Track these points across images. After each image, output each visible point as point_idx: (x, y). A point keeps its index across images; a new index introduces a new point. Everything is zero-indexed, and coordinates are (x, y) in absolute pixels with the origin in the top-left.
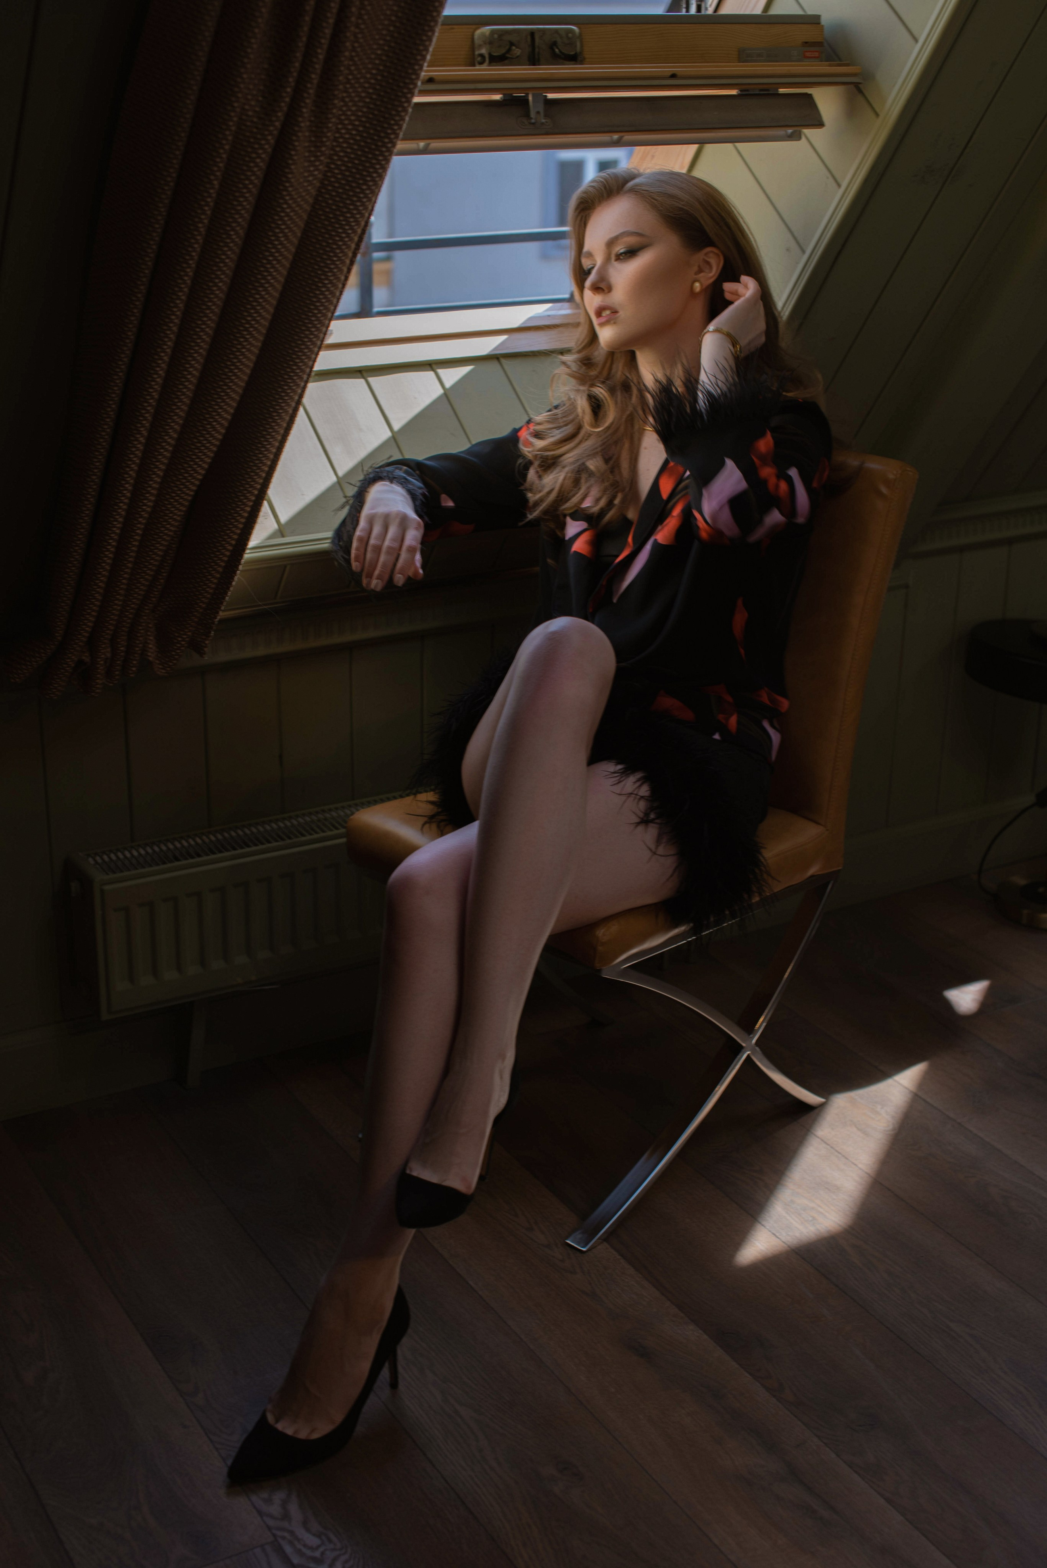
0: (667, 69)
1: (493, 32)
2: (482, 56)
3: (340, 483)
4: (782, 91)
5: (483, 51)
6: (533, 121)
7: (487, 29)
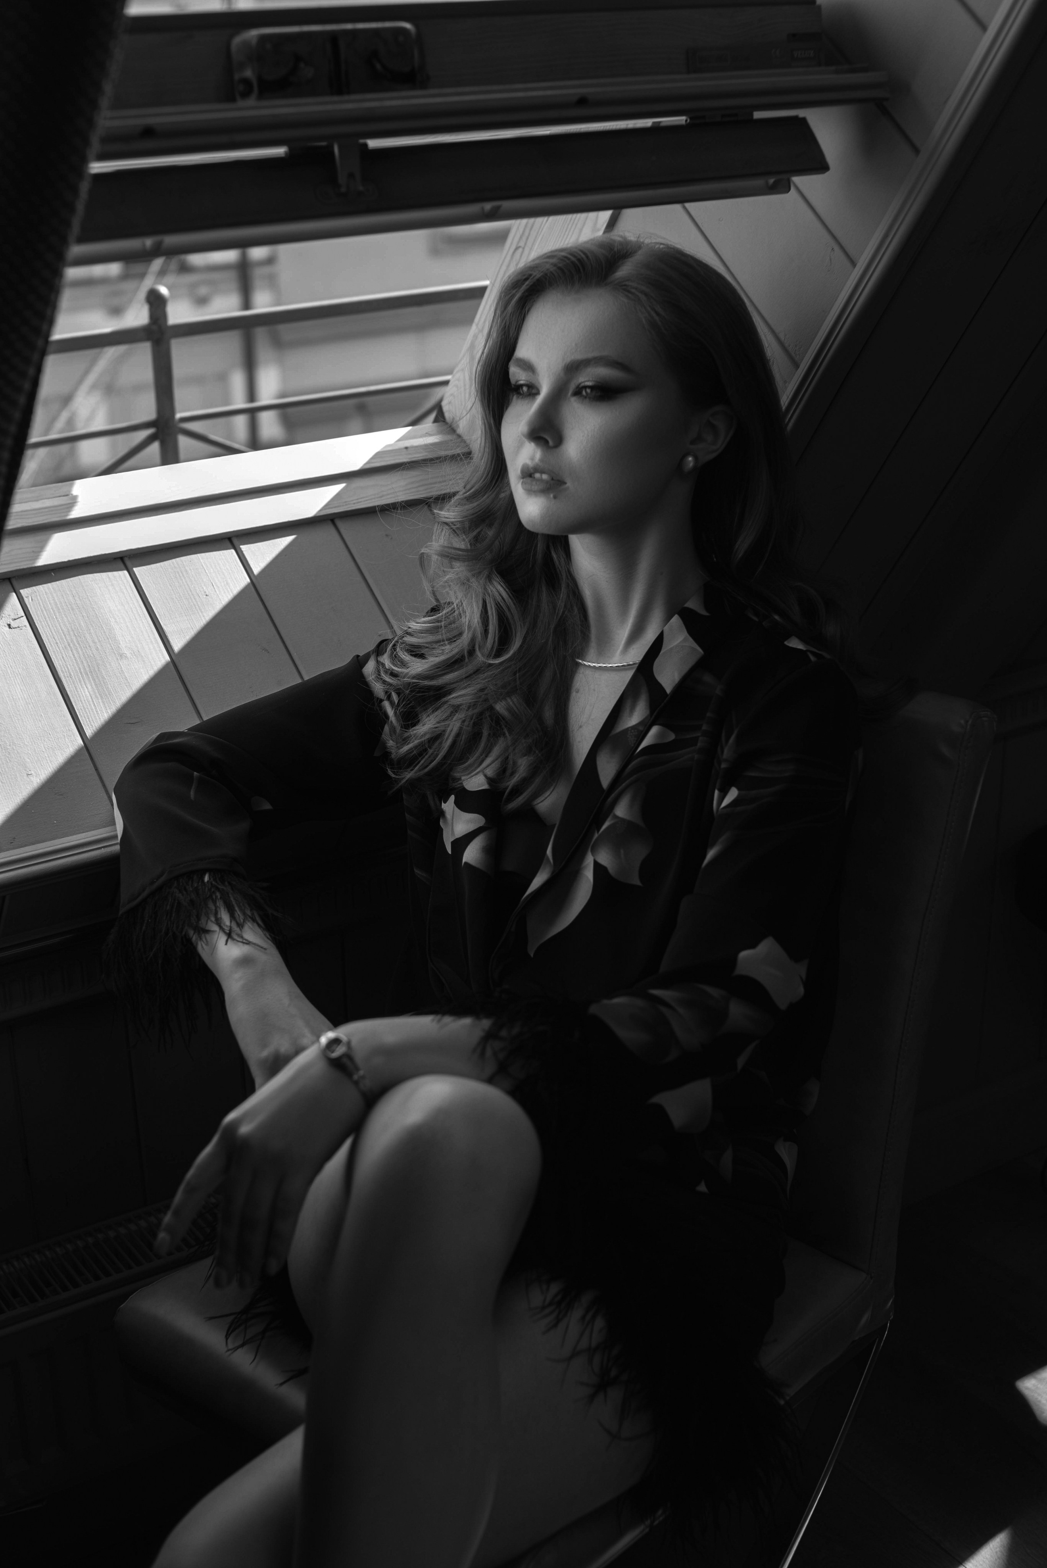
0: (570, 89)
1: (263, 38)
2: (246, 82)
3: (89, 749)
4: (758, 115)
5: (248, 73)
6: (343, 190)
7: (254, 33)
